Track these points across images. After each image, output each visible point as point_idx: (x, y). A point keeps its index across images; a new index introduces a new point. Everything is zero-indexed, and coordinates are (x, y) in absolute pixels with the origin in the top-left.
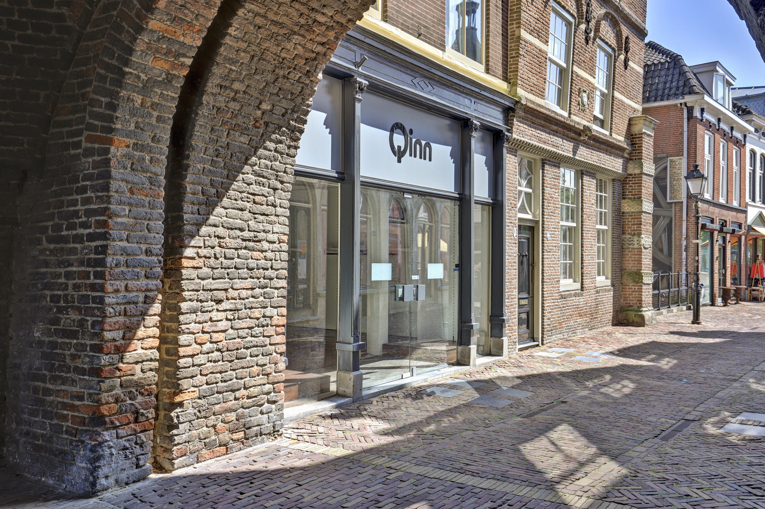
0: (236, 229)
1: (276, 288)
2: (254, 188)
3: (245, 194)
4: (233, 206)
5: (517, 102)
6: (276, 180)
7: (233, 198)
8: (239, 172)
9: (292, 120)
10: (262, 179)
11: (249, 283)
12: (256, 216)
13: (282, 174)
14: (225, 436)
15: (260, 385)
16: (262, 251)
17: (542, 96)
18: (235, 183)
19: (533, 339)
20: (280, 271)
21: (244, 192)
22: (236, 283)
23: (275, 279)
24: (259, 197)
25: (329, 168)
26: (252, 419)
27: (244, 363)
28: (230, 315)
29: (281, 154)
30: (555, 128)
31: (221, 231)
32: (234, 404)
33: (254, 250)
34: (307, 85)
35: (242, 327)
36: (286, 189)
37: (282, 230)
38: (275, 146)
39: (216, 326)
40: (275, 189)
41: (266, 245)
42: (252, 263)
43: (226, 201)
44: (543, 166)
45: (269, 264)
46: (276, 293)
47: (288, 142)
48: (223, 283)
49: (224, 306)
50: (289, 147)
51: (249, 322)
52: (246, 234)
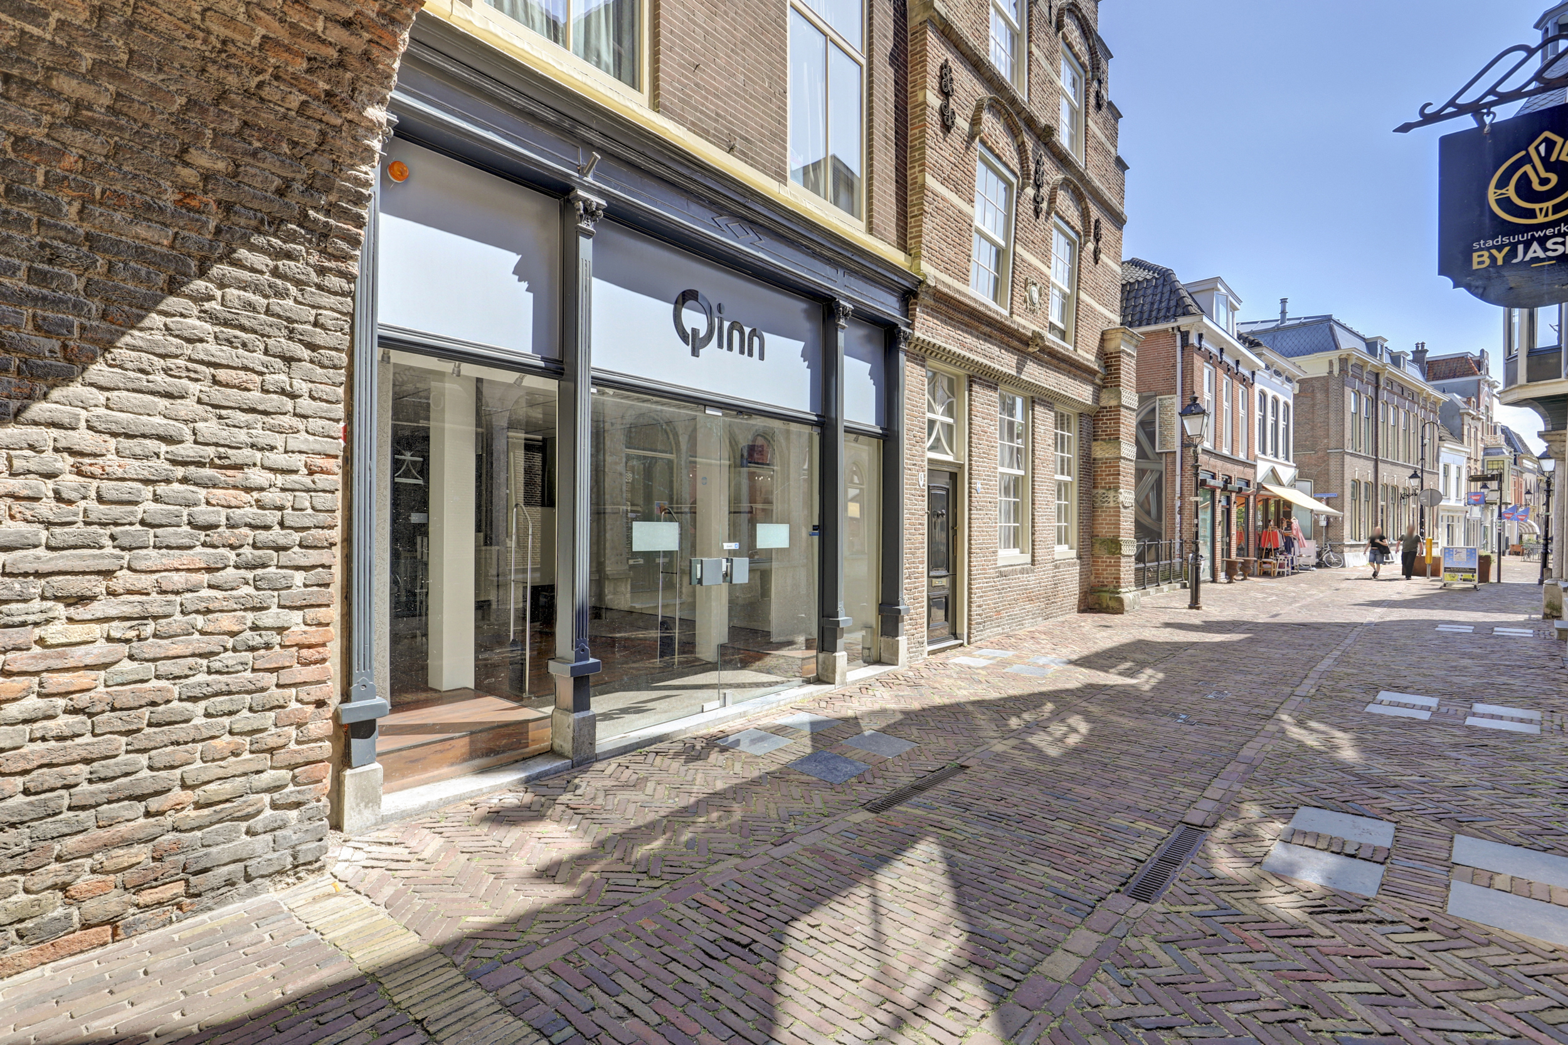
0: (144, 436)
1: (298, 568)
2: (212, 349)
3: (181, 362)
4: (130, 385)
5: (921, 282)
6: (290, 339)
7: (129, 365)
8: (149, 310)
9: (314, 208)
10: (238, 333)
11: (199, 555)
12: (224, 412)
13: (309, 327)
14: (109, 902)
15: (245, 774)
16: (248, 490)
17: (966, 281)
18: (136, 333)
19: (955, 635)
20: (313, 531)
21: (177, 357)
22: (146, 558)
23: (296, 549)
24: (233, 372)
25: (529, 348)
26: (213, 850)
27: (179, 732)
28: (117, 629)
29: (298, 283)
30: (987, 330)
31: (82, 438)
32: (141, 827)
33: (214, 486)
34: (338, 129)
35: (171, 653)
36: (327, 362)
37: (318, 448)
38: (271, 263)
39: (63, 656)
40: (289, 360)
41: (258, 476)
42: (203, 513)
43: (98, 370)
44: (971, 386)
45: (273, 517)
46: (299, 577)
47: (314, 258)
48: (94, 556)
49: (97, 609)
50: (322, 271)
51: (197, 642)
52: (187, 450)
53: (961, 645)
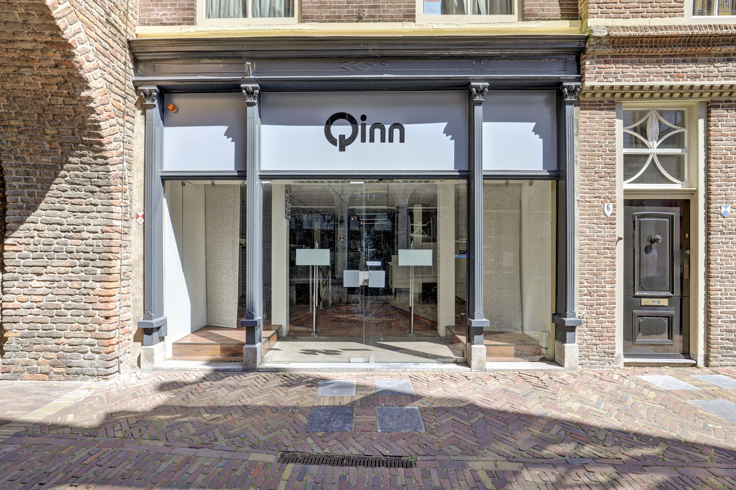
0: (54, 224)
1: (98, 267)
2: (70, 193)
3: (62, 199)
4: (50, 208)
5: (587, 38)
6: (92, 185)
7: (49, 202)
8: (52, 184)
9: (84, 136)
10: (76, 186)
11: (68, 262)
12: (75, 214)
13: (96, 179)
14: (47, 368)
15: (81, 338)
16: (82, 239)
18: (50, 192)
19: (686, 354)
20: (103, 254)
21: (61, 197)
22: (54, 262)
23: (98, 260)
24: (76, 200)
25: (233, 169)
26: (73, 361)
27: (63, 319)
28: (47, 284)
29: (90, 164)
31: (40, 226)
32: (54, 347)
33: (73, 239)
34: (77, 105)
35: (61, 293)
36: (105, 191)
37: (104, 223)
38: (79, 159)
39: (35, 291)
40: (92, 192)
41: (85, 235)
42: (70, 248)
43: (43, 205)
44: (709, 112)
45: (89, 249)
46: (99, 271)
47: (91, 154)
48: (41, 261)
49: (44, 277)
50: (95, 158)
51: (68, 291)
52: (65, 227)
53: (695, 365)
